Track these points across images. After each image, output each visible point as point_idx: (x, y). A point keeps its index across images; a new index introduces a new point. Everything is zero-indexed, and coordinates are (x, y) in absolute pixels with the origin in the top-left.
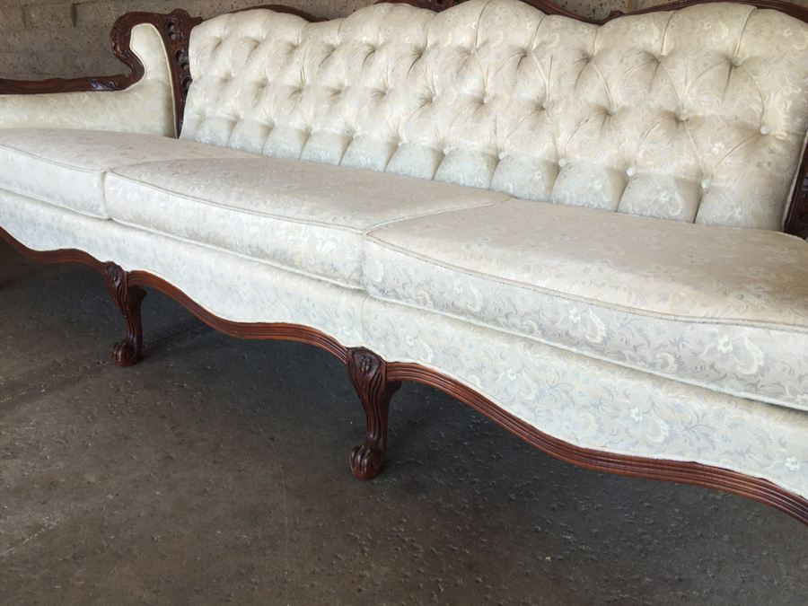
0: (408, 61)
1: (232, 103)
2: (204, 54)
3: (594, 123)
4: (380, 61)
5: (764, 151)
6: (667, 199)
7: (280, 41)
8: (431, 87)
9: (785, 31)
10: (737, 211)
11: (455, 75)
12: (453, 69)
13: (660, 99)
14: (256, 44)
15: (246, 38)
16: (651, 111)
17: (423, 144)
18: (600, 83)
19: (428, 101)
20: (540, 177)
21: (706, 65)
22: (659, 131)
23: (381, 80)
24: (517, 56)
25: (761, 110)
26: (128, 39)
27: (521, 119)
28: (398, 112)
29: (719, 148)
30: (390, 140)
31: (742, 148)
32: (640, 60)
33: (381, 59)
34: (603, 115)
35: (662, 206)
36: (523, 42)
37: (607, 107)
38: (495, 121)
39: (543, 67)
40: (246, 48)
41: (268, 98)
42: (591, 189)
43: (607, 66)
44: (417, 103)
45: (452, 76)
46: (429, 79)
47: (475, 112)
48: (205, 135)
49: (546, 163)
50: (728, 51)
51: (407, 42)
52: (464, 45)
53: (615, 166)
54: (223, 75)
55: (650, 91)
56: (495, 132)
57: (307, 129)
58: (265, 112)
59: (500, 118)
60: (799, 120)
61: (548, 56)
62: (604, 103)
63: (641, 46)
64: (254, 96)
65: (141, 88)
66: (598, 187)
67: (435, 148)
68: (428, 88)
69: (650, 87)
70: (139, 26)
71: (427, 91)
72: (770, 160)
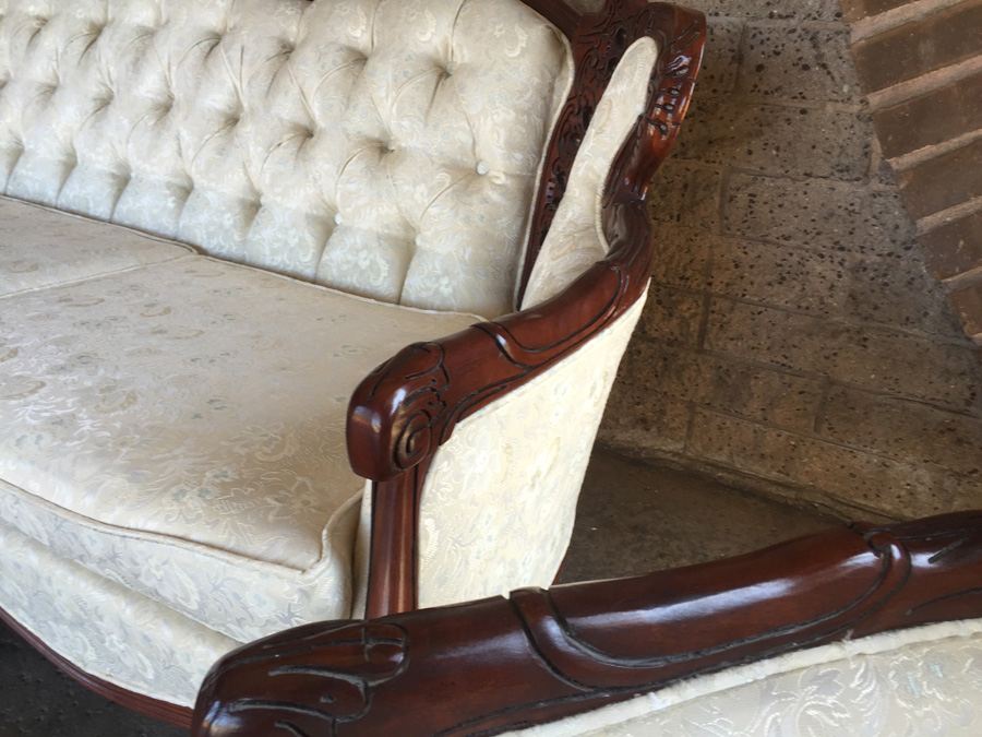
0: (79, 45)
3: (287, 150)
4: (46, 44)
5: (475, 199)
6: (368, 262)
8: (108, 83)
9: (497, 27)
10: (445, 281)
11: (131, 68)
12: (129, 58)
13: (361, 123)
16: (348, 135)
17: (99, 167)
18: (295, 90)
19: (105, 103)
20: (231, 222)
21: (405, 73)
22: (355, 167)
23: (50, 69)
24: (205, 45)
25: (471, 141)
27: (206, 137)
28: (69, 114)
29: (422, 194)
30: (63, 158)
31: (447, 195)
32: (339, 60)
33: (51, 41)
34: (301, 138)
35: (362, 272)
36: (214, 24)
37: (310, 128)
38: (178, 138)
39: (231, 63)
42: (286, 243)
43: (303, 68)
44: (90, 106)
45: (127, 70)
46: (105, 71)
47: (155, 124)
49: (242, 202)
50: (438, 52)
51: (78, 16)
52: (146, 24)
53: (315, 212)
55: (347, 107)
56: (180, 154)
59: (184, 133)
60: (519, 156)
61: (237, 47)
62: (304, 122)
63: (343, 41)
66: (293, 242)
67: (114, 171)
68: (105, 85)
69: (348, 100)
71: (103, 88)
72: (482, 213)
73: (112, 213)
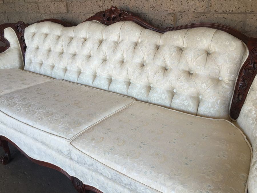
0: (97, 46)
1: (40, 57)
2: (29, 39)
3: (161, 73)
4: (87, 45)
5: (220, 87)
6: (187, 103)
7: (54, 35)
8: (105, 55)
9: (226, 42)
10: (212, 109)
11: (113, 52)
12: (112, 49)
13: (183, 66)
14: (47, 35)
15: (43, 33)
16: (180, 70)
17: (104, 77)
18: (162, 58)
19: (105, 60)
20: (144, 92)
21: (198, 54)
22: (182, 78)
23: (88, 51)
24: (133, 46)
25: (219, 72)
26: (3, 33)
27: (136, 70)
28: (95, 63)
29: (204, 86)
30: (93, 74)
31: (212, 87)
32: (175, 50)
33: (88, 44)
34: (164, 70)
35: (185, 106)
36: (135, 40)
37: (165, 67)
38: (127, 70)
39: (142, 51)
40: (43, 37)
41: (51, 57)
42: (161, 98)
43: (164, 52)
44: (101, 61)
45: (112, 53)
46: (104, 53)
47: (120, 66)
48: (32, 69)
49: (146, 86)
50: (206, 48)
51: (96, 38)
52: (115, 40)
53: (169, 89)
54: (36, 47)
55: (179, 63)
56: (128, 74)
57: (65, 68)
58: (51, 61)
59: (129, 69)
60: (233, 75)
61: (144, 47)
62: (164, 65)
63: (175, 45)
64: (47, 55)
65: (9, 51)
66: (163, 97)
67: (108, 78)
68: (104, 56)
69: (179, 61)
70: (6, 29)
71: (104, 57)
72: (223, 91)
73: (108, 89)
